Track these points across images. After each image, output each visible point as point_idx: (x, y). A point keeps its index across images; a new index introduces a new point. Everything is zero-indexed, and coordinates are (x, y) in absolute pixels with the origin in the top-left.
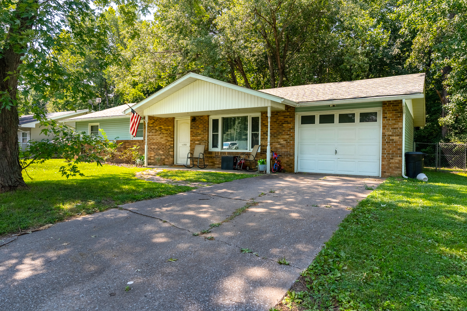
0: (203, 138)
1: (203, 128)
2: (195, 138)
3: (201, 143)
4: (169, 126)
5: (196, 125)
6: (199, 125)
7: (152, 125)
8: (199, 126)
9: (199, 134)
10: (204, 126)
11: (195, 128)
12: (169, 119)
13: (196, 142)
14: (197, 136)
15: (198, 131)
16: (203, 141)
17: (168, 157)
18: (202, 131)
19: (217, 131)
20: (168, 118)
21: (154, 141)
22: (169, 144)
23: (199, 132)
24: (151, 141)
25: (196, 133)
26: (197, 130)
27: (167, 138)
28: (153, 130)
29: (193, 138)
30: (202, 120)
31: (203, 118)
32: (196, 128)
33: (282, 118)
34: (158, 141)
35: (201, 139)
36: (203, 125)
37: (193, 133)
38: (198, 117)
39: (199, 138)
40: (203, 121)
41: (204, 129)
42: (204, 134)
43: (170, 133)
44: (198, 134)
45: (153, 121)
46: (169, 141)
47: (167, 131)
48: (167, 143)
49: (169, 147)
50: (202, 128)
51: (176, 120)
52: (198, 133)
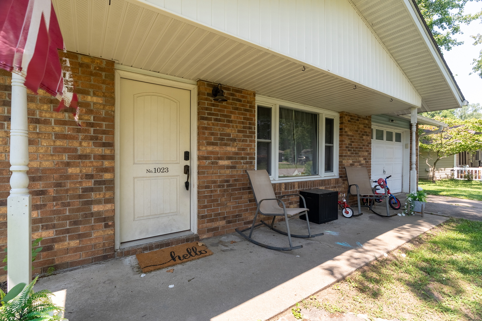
0: (243, 149)
1: (243, 123)
2: (217, 149)
3: (237, 163)
5: (219, 111)
6: (231, 112)
8: (230, 117)
9: (231, 140)
10: (244, 119)
11: (216, 120)
12: (86, 61)
13: (222, 163)
14: (226, 145)
15: (228, 130)
16: (243, 158)
17: (82, 229)
18: (239, 131)
19: (269, 136)
22: (90, 170)
23: (232, 132)
25: (221, 135)
26: (225, 126)
27: (75, 144)
29: (210, 148)
30: (240, 101)
31: (243, 97)
32: (219, 120)
35: (237, 154)
36: (242, 114)
37: (212, 134)
38: (228, 89)
39: (231, 149)
40: (243, 105)
41: (244, 127)
42: (246, 141)
43: (91, 125)
44: (228, 140)
46: (85, 157)
48: (68, 164)
49: (90, 184)
50: (239, 123)
51: (119, 74)
52: (229, 135)
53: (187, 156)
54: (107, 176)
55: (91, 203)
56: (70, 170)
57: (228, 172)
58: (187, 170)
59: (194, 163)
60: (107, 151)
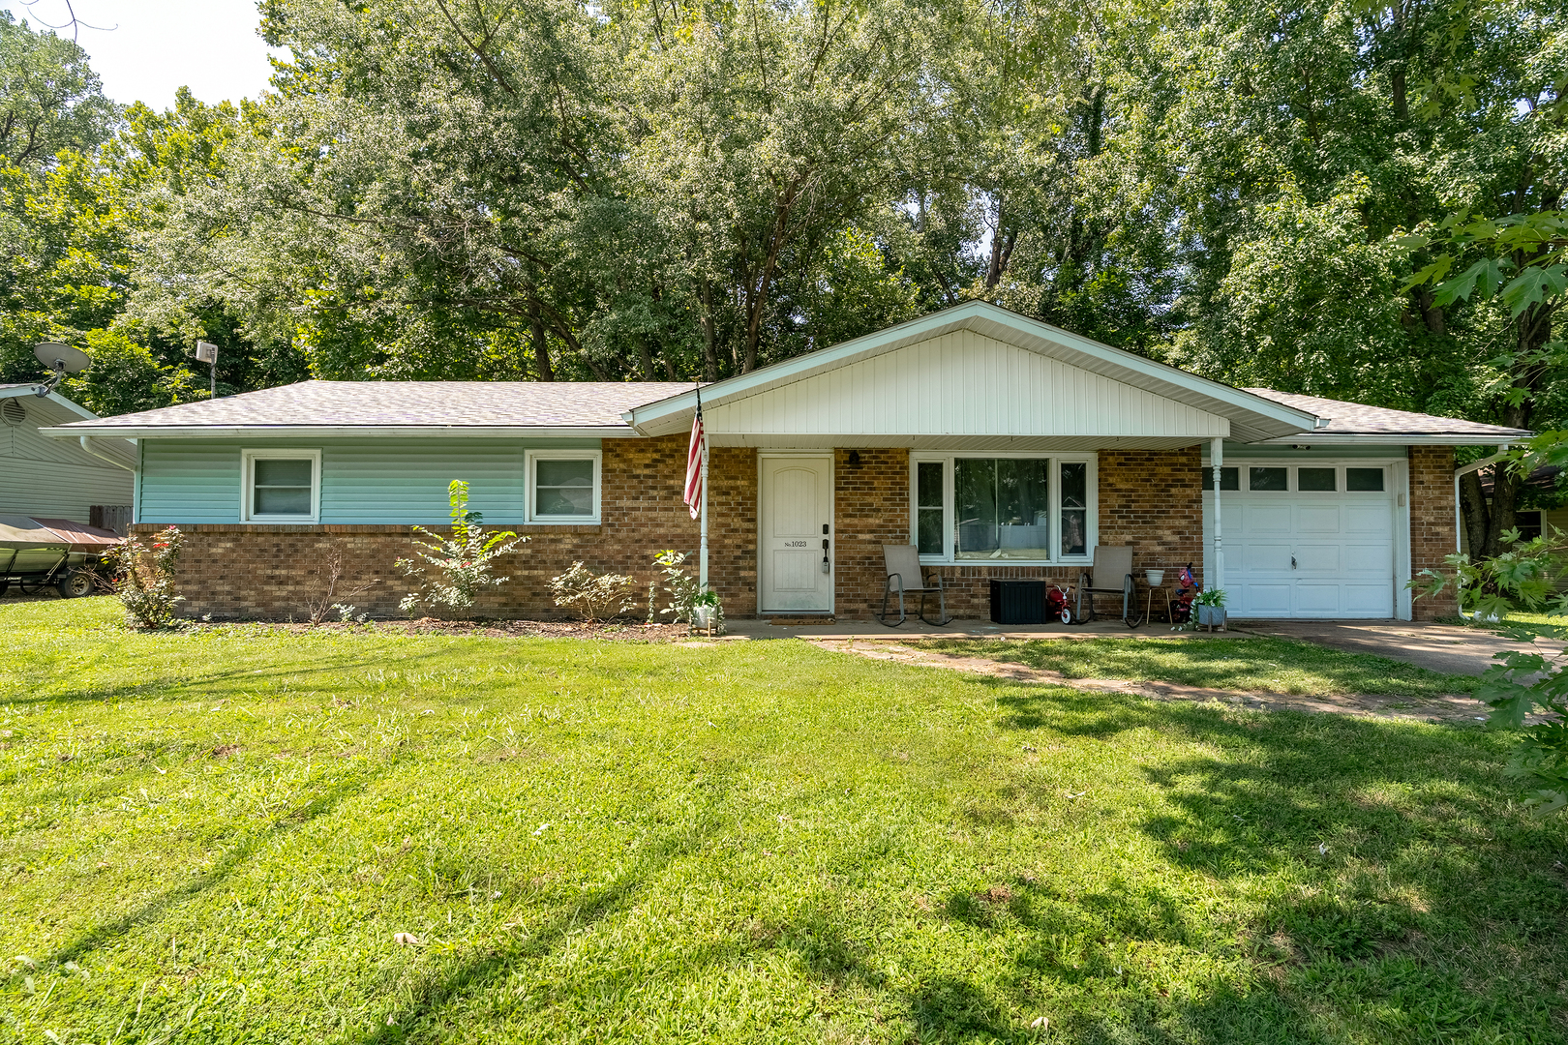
0: (891, 521)
1: (890, 489)
2: (855, 521)
3: (882, 537)
4: (735, 478)
5: (858, 478)
6: (874, 478)
7: (647, 472)
8: (872, 483)
9: (874, 510)
10: (892, 483)
11: (854, 489)
12: (737, 452)
13: (861, 537)
14: (867, 516)
15: (869, 499)
16: (890, 532)
17: (733, 589)
18: (885, 499)
19: (940, 503)
20: (728, 450)
21: (661, 531)
22: (739, 542)
23: (876, 500)
24: (645, 530)
25: (861, 505)
26: (866, 494)
27: (729, 520)
28: (654, 488)
29: (847, 521)
30: (887, 463)
31: (891, 457)
32: (859, 489)
33: (1167, 470)
34: (679, 531)
35: (882, 526)
36: (889, 478)
37: (850, 505)
38: (869, 451)
39: (874, 521)
40: (890, 468)
41: (892, 494)
42: (895, 510)
43: (740, 504)
44: (870, 510)
45: (656, 456)
46: (735, 530)
47: (728, 494)
48: (725, 536)
49: (738, 553)
50: (885, 489)
51: (760, 457)
52: (872, 505)
53: (826, 529)
54: (751, 547)
55: (739, 569)
56: (726, 541)
57: (870, 547)
58: (826, 544)
59: (831, 537)
60: (751, 526)
